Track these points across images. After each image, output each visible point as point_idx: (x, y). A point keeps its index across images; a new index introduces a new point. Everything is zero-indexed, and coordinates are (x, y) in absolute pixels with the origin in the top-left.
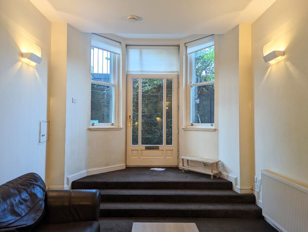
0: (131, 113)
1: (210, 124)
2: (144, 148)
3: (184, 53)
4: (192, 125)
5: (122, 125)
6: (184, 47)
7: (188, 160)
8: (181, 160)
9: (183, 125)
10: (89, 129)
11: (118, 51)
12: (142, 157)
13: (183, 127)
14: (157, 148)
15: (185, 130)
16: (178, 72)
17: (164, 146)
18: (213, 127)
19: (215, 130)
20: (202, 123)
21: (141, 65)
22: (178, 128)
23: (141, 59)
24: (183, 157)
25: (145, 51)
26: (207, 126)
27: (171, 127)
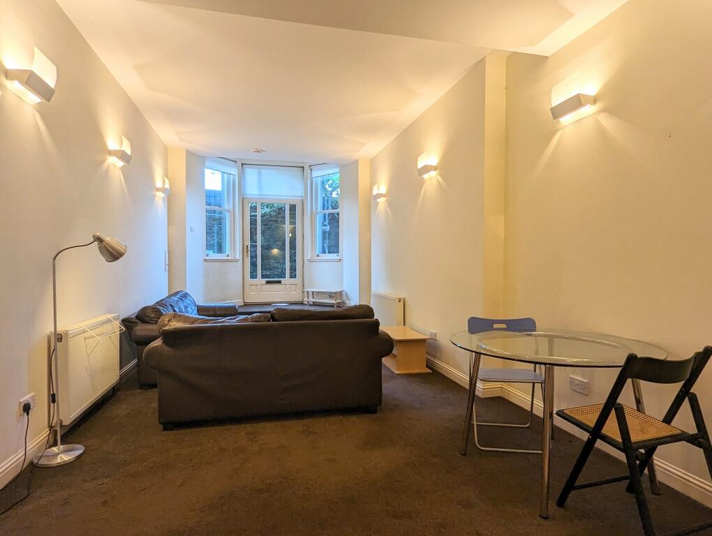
0: (248, 243)
1: (336, 254)
2: (265, 283)
3: (309, 176)
4: (318, 256)
5: (238, 256)
6: (309, 170)
7: (313, 292)
8: (306, 293)
9: (308, 256)
10: (205, 260)
11: (234, 171)
12: (262, 293)
13: (308, 258)
14: (280, 282)
15: (310, 261)
16: (302, 197)
17: (287, 280)
18: (339, 258)
19: (340, 260)
20: (329, 252)
21: (260, 187)
22: (303, 260)
23: (260, 181)
24: (308, 290)
25: (264, 171)
26: (333, 256)
27: (295, 261)
